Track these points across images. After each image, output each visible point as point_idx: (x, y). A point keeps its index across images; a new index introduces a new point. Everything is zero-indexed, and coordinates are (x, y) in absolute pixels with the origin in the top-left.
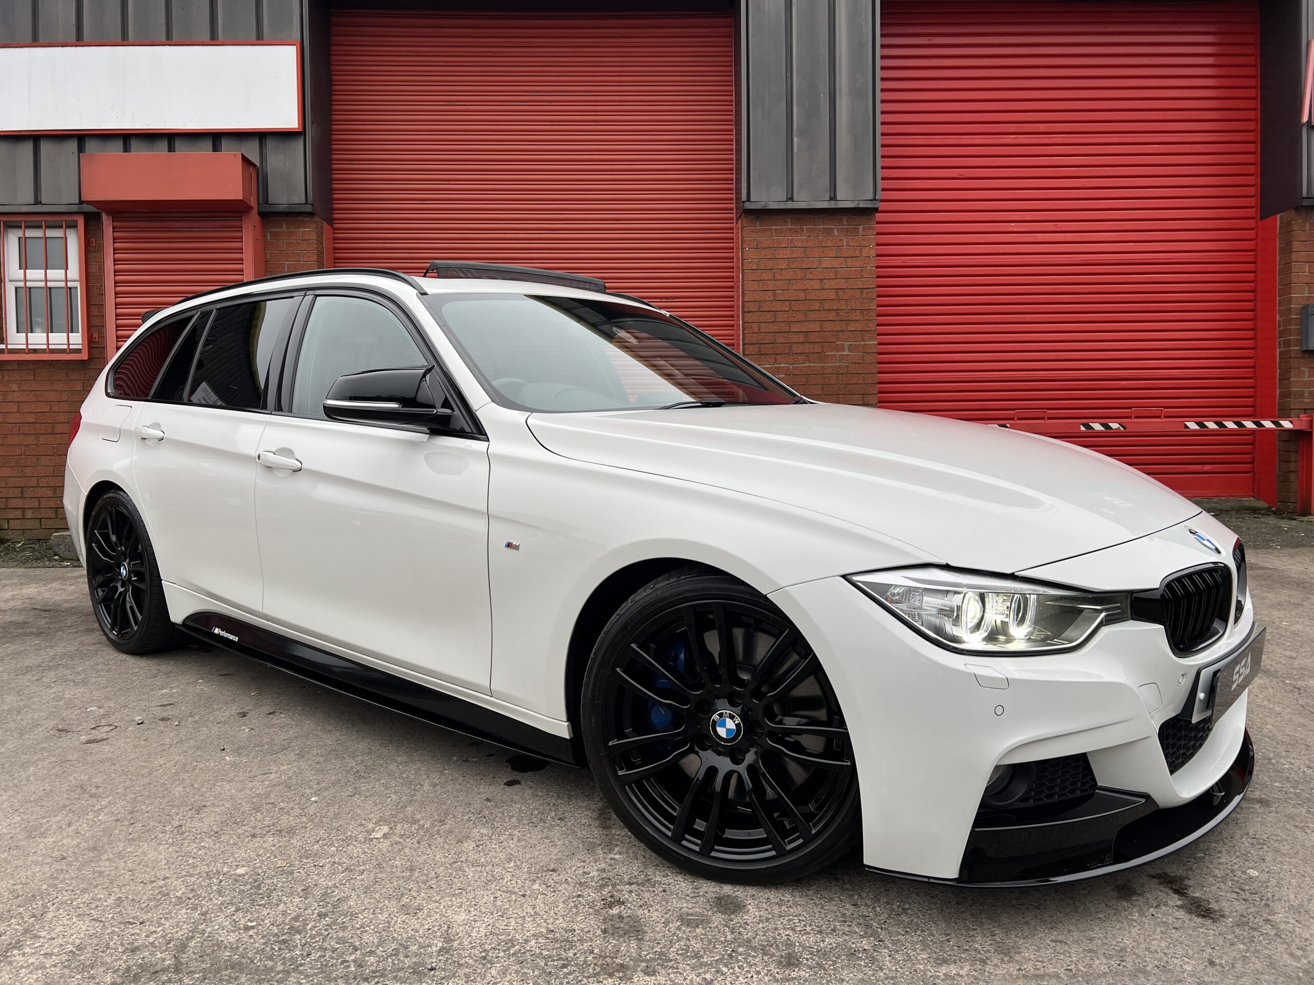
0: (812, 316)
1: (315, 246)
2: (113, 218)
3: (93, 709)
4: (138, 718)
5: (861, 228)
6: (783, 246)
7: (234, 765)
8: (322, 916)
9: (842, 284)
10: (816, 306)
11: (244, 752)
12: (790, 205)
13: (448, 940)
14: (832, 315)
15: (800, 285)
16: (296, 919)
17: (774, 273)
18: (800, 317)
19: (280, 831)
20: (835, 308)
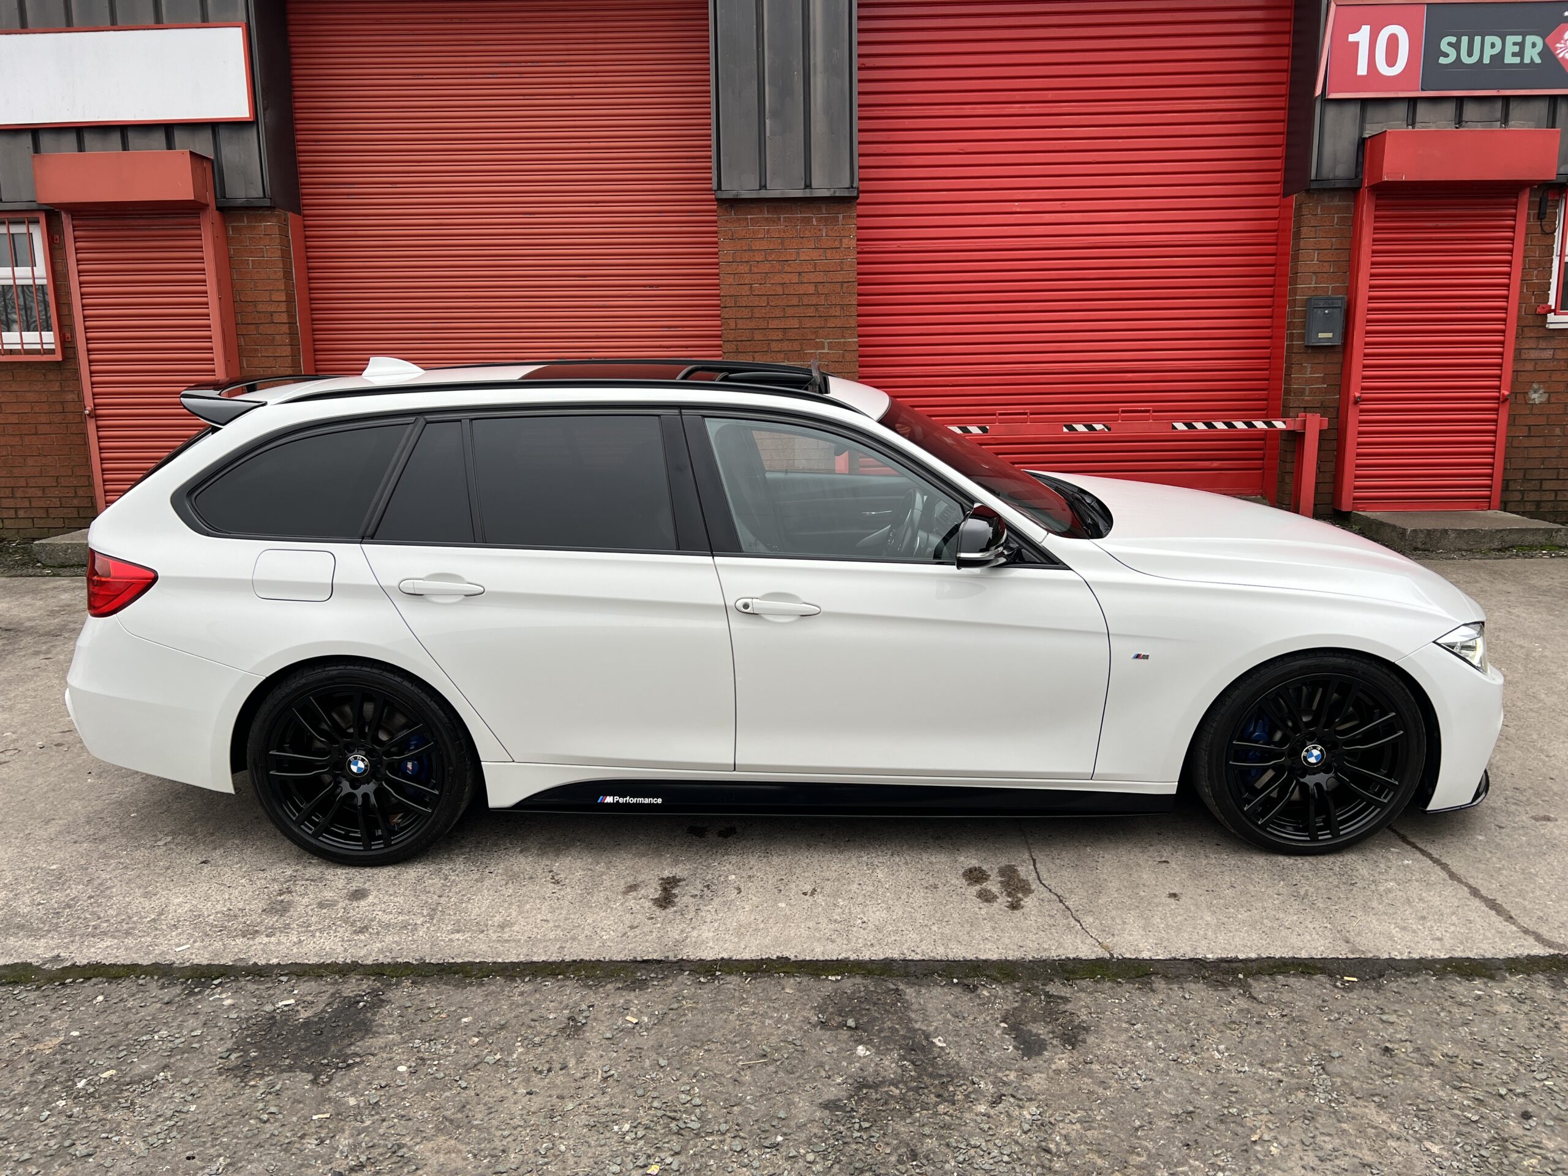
0: (790, 312)
1: (278, 241)
2: (72, 216)
3: (8, 734)
4: (39, 743)
5: (841, 216)
6: (759, 236)
7: (92, 786)
8: (90, 897)
9: (820, 277)
10: (795, 301)
11: (104, 775)
12: (763, 194)
13: (161, 914)
14: (811, 312)
15: (777, 279)
16: (72, 899)
17: (751, 266)
18: (778, 313)
19: (96, 839)
20: (814, 303)
